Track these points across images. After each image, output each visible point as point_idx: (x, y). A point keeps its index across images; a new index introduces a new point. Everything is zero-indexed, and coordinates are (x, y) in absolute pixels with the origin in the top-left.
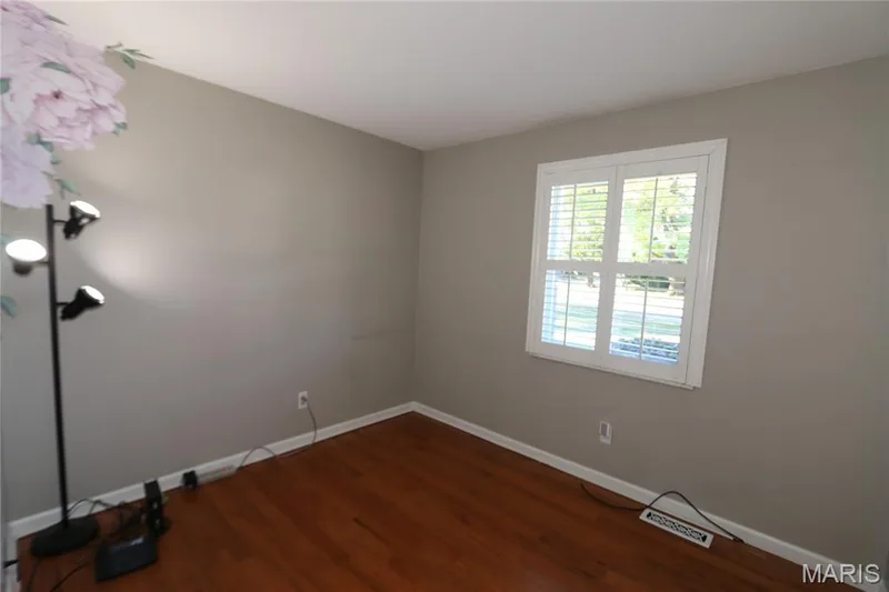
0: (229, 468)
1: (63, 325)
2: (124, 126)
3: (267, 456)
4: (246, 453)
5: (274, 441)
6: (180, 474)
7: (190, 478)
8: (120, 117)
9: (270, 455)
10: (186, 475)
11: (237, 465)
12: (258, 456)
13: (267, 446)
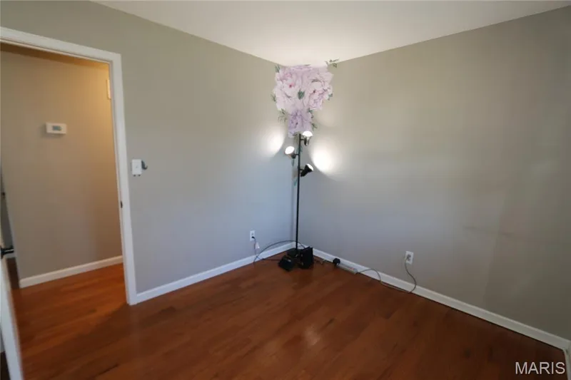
0: (354, 269)
1: (301, 178)
2: (331, 95)
3: (377, 278)
4: (367, 268)
5: (383, 272)
6: (335, 257)
7: (337, 261)
8: (330, 92)
9: (378, 279)
10: (336, 259)
11: (359, 271)
12: (373, 274)
13: (380, 273)
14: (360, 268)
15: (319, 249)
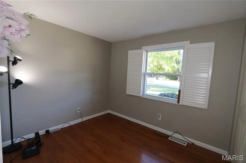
2: (29, 35)
8: (28, 32)
9: (70, 125)
10: (46, 131)
12: (66, 125)
13: (69, 123)
14: (60, 127)
15: (41, 130)
